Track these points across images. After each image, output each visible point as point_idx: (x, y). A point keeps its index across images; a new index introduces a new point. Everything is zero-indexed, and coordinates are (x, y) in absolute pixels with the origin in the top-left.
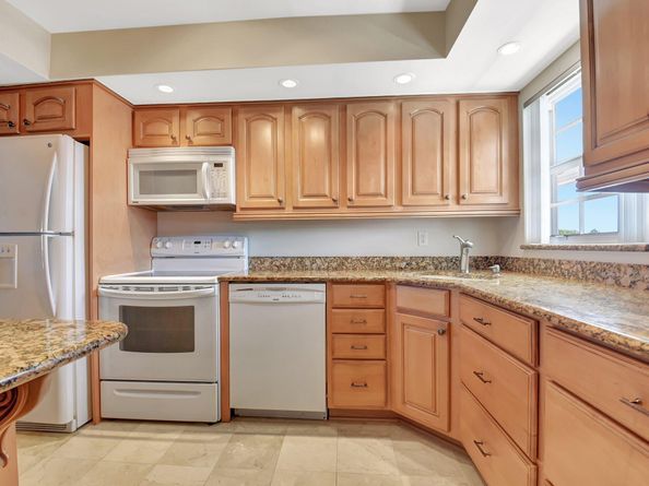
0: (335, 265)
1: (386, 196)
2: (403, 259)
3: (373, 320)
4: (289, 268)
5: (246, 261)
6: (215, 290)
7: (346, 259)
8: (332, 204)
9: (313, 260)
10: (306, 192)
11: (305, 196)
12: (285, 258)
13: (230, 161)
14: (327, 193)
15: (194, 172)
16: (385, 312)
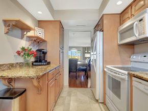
13: (146, 16)
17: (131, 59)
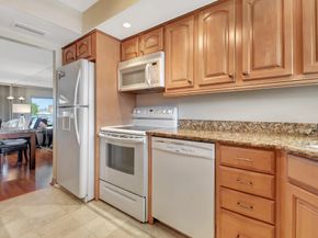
0: (237, 128)
1: (283, 67)
2: (309, 126)
3: (261, 184)
4: (203, 128)
5: (176, 122)
6: (144, 140)
7: (247, 123)
8: (229, 80)
9: (220, 123)
10: (208, 73)
11: (209, 76)
12: (200, 121)
13: (161, 61)
14: (225, 71)
15: (143, 71)
16: (275, 179)
17: (134, 115)
